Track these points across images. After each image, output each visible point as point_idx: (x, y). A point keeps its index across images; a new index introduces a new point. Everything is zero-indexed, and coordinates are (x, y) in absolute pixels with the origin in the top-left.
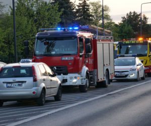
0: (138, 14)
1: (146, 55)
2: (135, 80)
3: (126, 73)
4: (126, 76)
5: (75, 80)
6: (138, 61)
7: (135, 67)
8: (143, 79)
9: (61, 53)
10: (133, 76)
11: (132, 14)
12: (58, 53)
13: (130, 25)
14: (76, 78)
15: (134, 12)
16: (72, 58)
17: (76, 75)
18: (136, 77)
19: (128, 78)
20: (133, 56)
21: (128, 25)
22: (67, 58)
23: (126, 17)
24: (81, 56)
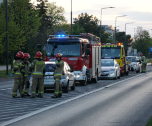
0: (90, 16)
1: (119, 58)
2: (114, 79)
3: (107, 73)
4: (107, 75)
5: (78, 76)
6: (115, 62)
7: (114, 67)
8: (119, 78)
9: (68, 55)
10: (112, 75)
11: (84, 16)
12: (66, 55)
13: (82, 27)
14: (79, 74)
15: (86, 14)
16: (77, 59)
17: (79, 72)
18: (115, 76)
19: (108, 76)
20: (112, 58)
21: (80, 27)
22: (72, 59)
23: (77, 18)
24: (82, 58)
